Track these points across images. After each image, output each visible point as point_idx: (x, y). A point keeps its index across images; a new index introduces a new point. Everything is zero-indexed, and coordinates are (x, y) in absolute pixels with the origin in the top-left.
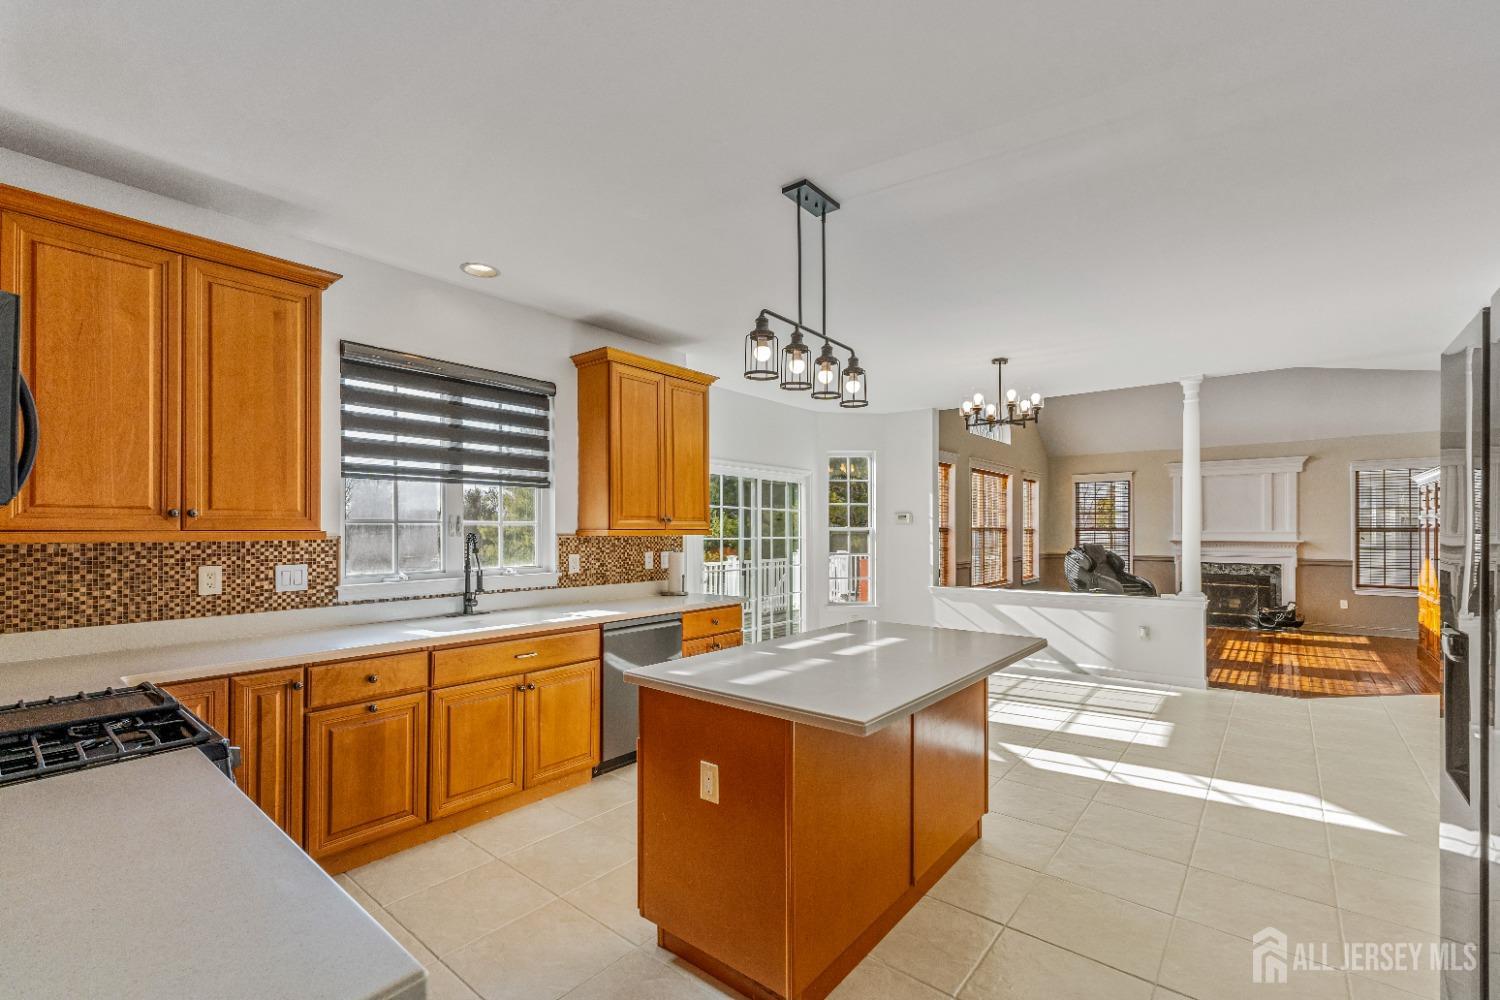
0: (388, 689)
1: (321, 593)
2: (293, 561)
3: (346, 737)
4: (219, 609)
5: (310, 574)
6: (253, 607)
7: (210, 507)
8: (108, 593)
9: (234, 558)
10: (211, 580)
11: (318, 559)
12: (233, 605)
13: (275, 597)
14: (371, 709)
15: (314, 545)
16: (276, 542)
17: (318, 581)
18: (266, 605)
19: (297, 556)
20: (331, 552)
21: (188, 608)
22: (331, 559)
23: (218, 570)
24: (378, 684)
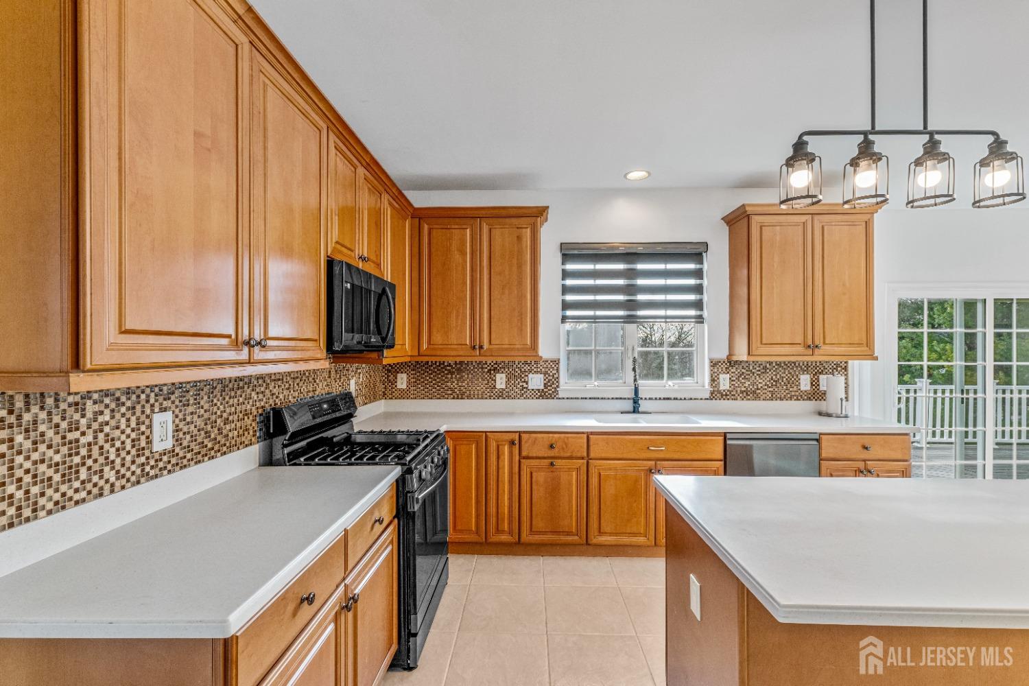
0: (562, 454)
1: (549, 391)
2: (536, 372)
3: (540, 477)
4: (504, 396)
5: (545, 380)
6: (518, 396)
7: (490, 343)
8: (464, 384)
9: (511, 370)
10: (501, 380)
11: (549, 372)
12: (510, 394)
13: (529, 392)
14: (552, 464)
15: (547, 364)
16: (529, 362)
17: (549, 384)
18: (525, 396)
19: (539, 370)
20: (555, 368)
21: (492, 394)
22: (555, 372)
23: (504, 376)
24: (556, 450)
